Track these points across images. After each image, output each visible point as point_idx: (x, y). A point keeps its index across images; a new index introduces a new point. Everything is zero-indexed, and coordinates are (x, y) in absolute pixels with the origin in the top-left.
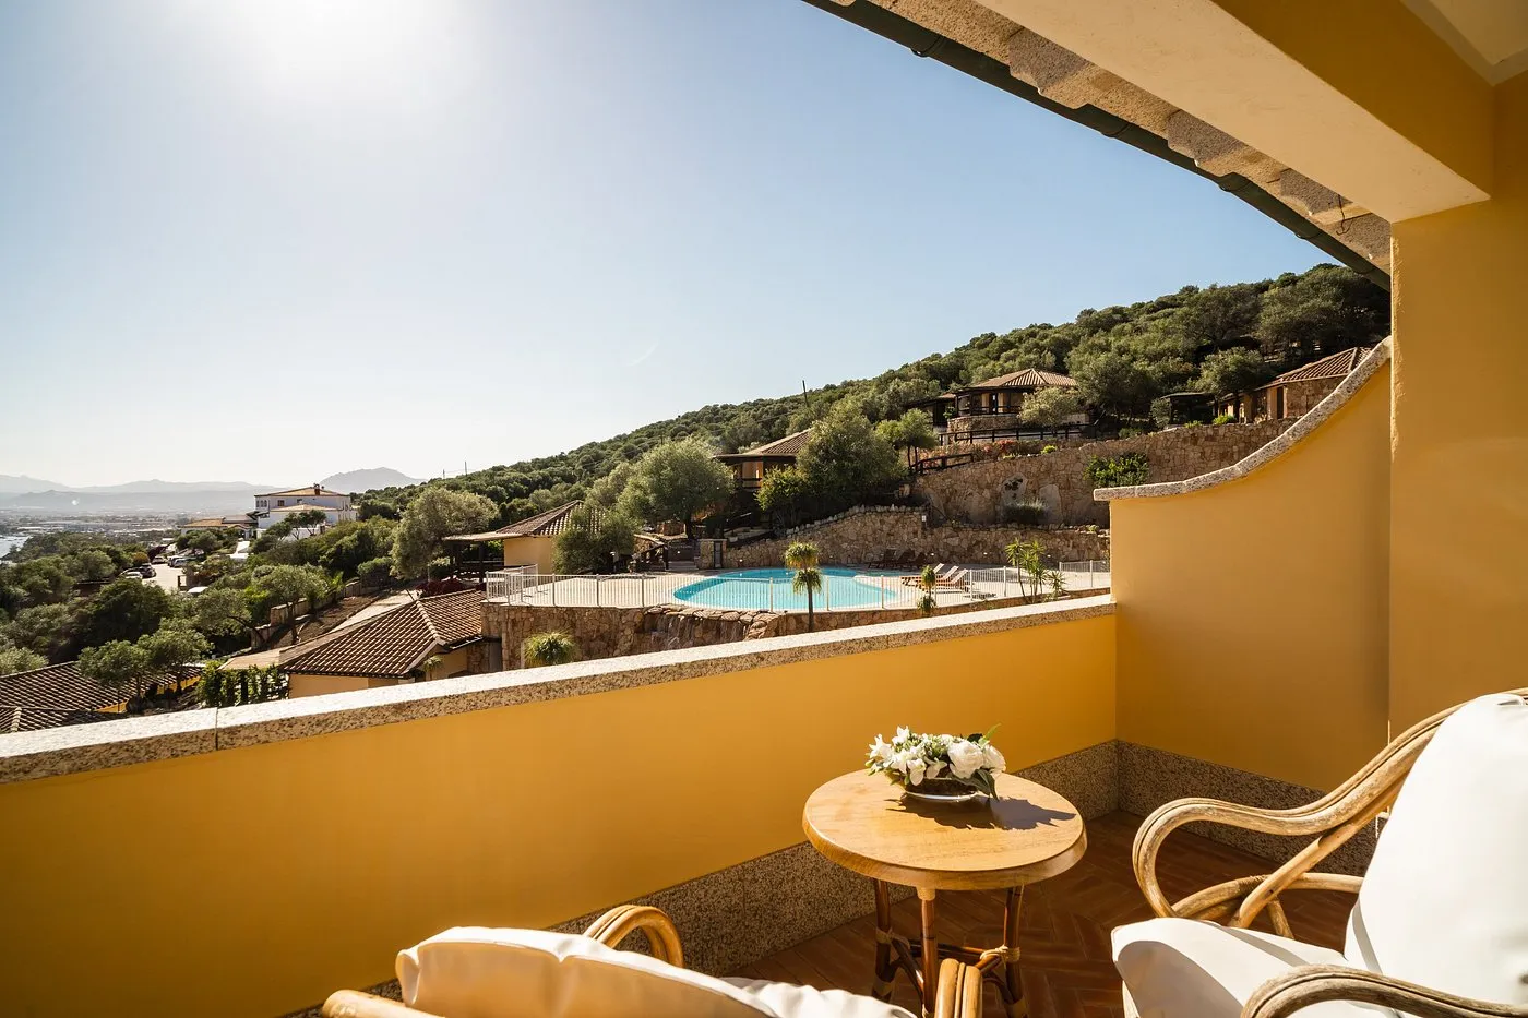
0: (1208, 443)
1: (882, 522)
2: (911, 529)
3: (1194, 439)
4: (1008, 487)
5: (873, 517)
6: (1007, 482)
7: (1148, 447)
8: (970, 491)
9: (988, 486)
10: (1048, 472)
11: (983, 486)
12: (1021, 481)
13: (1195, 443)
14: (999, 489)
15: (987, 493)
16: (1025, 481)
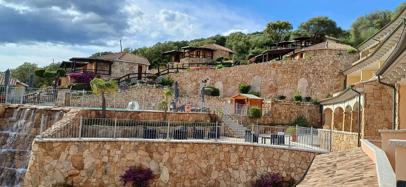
0: (279, 67)
1: (149, 91)
2: (162, 95)
3: (274, 65)
4: (203, 82)
5: (146, 89)
6: (202, 79)
7: (257, 68)
8: (187, 82)
9: (195, 81)
10: (219, 76)
11: (193, 80)
12: (208, 79)
13: (274, 67)
14: (199, 82)
15: (194, 84)
16: (210, 79)
